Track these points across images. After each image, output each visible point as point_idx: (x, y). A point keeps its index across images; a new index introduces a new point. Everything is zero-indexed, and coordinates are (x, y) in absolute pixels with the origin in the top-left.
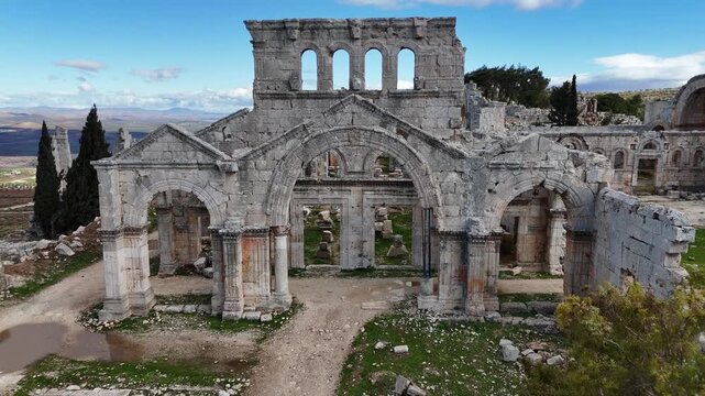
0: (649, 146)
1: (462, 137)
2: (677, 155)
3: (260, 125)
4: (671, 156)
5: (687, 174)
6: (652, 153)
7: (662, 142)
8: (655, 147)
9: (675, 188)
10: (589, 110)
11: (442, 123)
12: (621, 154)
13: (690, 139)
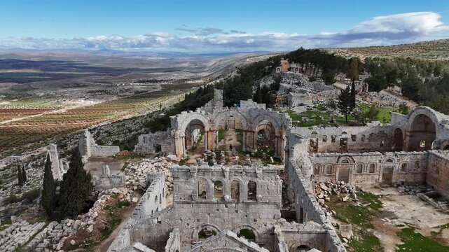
0: (390, 160)
1: (281, 223)
2: (404, 166)
3: (177, 216)
4: (401, 166)
5: (410, 175)
6: (390, 165)
7: (396, 159)
8: (392, 162)
9: (403, 183)
10: (363, 90)
11: (271, 216)
12: (373, 165)
13: (412, 156)
